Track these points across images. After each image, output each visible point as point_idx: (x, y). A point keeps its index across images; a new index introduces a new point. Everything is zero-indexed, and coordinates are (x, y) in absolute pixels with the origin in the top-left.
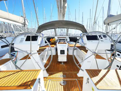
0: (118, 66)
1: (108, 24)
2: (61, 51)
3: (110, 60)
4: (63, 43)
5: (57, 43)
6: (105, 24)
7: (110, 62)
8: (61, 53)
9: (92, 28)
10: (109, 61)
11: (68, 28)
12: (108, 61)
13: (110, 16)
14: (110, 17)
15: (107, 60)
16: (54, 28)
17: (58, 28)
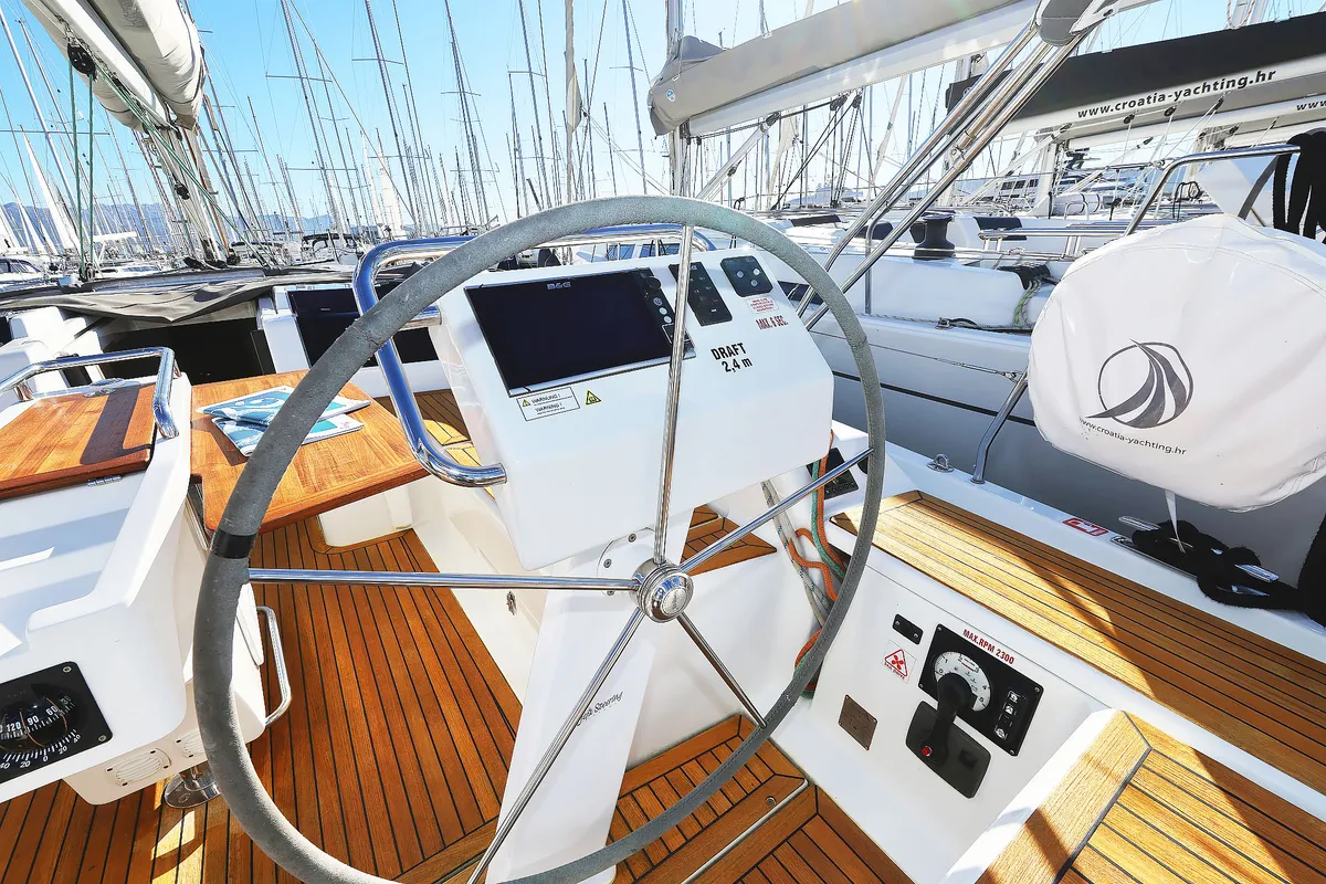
0: (906, 628)
1: (685, 130)
3: (812, 552)
6: (660, 128)
7: (816, 574)
9: (562, 165)
10: (803, 565)
12: (792, 571)
13: (688, 54)
14: (687, 56)
15: (784, 555)
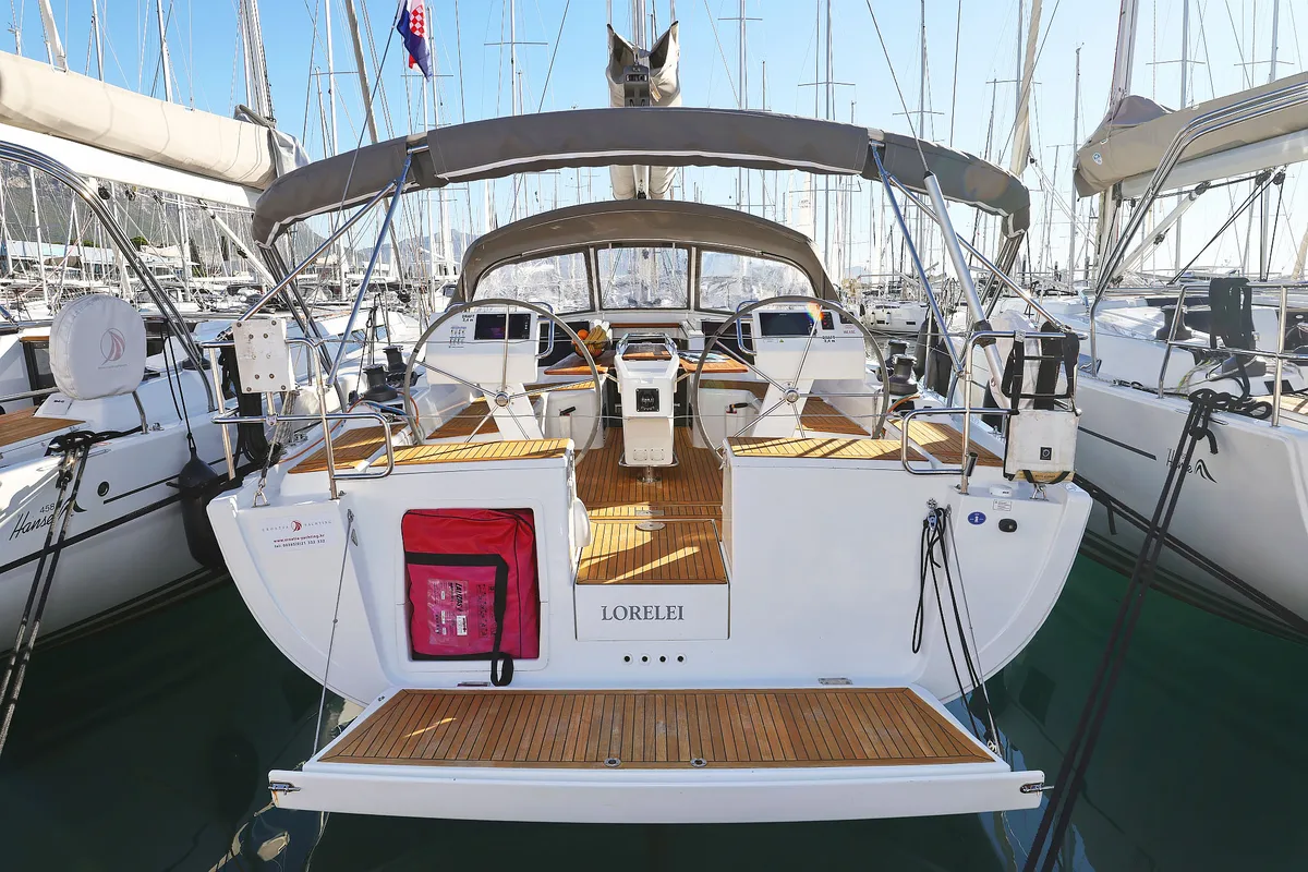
1: (1117, 192)
2: (641, 394)
4: (652, 354)
5: (618, 358)
6: (1081, 190)
8: (641, 406)
11: (700, 248)
16: (585, 250)
17: (615, 245)
